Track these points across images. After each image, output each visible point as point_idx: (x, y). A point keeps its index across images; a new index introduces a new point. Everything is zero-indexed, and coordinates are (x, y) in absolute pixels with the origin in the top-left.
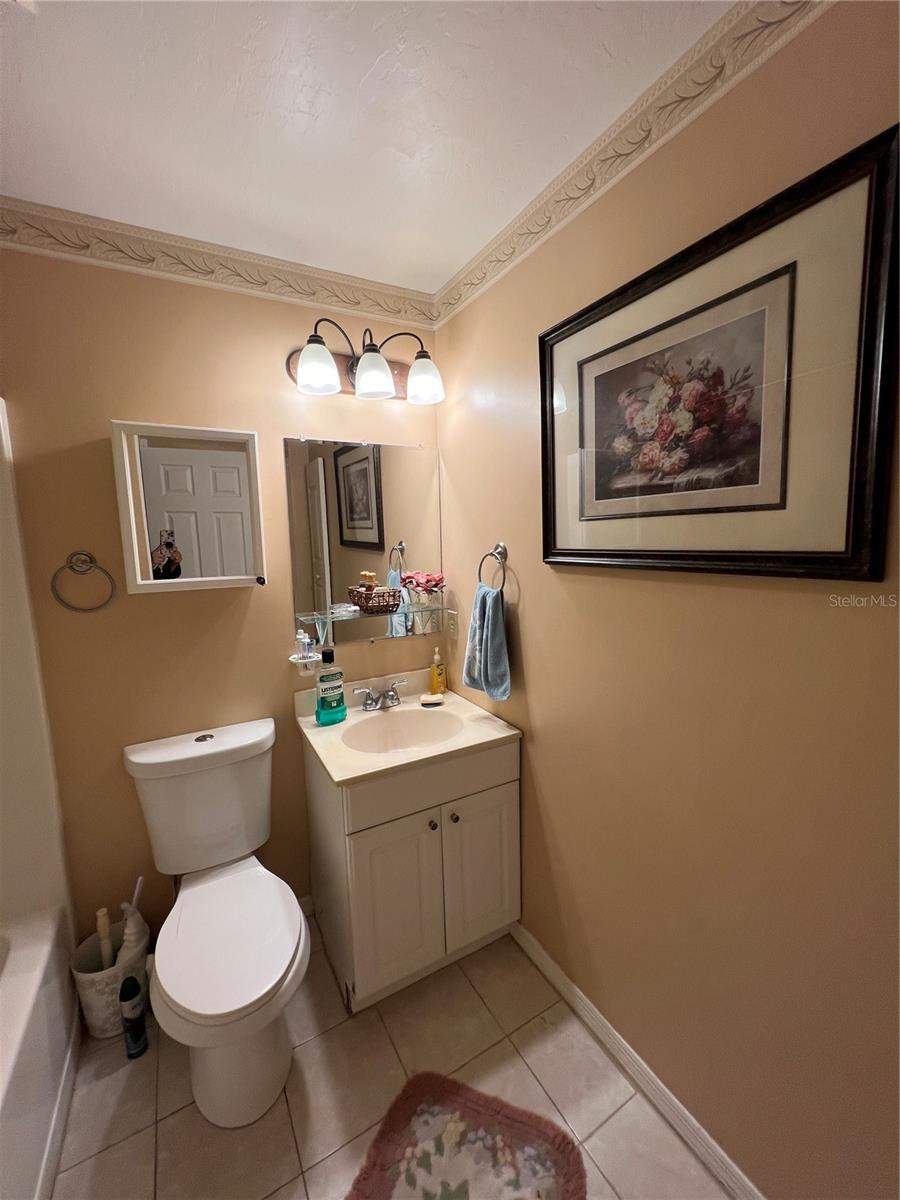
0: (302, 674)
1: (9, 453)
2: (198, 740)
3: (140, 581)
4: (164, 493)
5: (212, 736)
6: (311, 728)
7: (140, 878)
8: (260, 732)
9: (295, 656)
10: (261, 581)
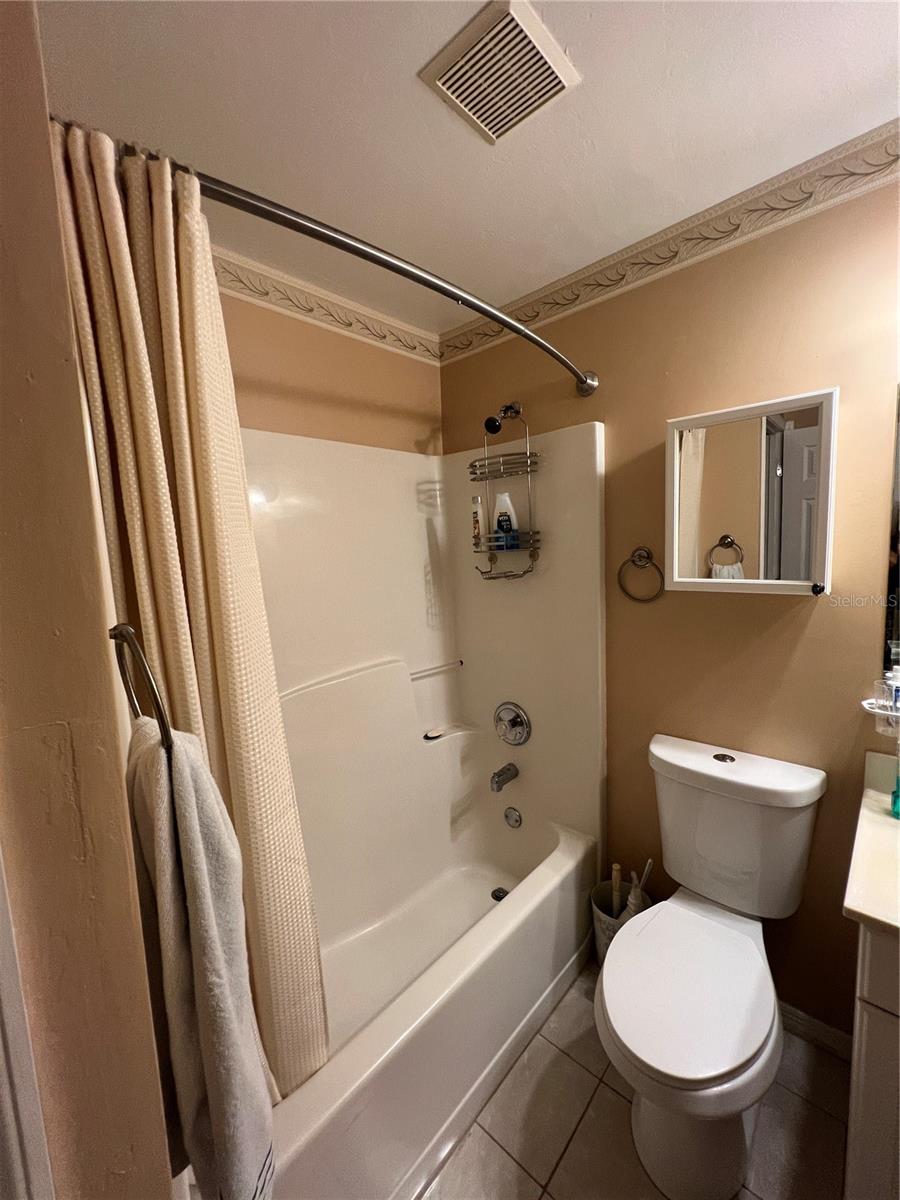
0: (880, 729)
1: (601, 465)
2: (717, 757)
3: (676, 579)
4: (805, 478)
5: (733, 759)
6: (875, 812)
7: (650, 861)
8: (798, 781)
9: (873, 701)
10: (818, 590)
